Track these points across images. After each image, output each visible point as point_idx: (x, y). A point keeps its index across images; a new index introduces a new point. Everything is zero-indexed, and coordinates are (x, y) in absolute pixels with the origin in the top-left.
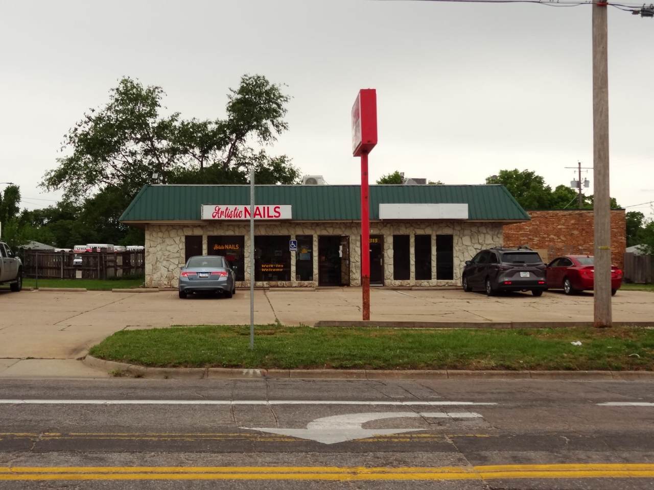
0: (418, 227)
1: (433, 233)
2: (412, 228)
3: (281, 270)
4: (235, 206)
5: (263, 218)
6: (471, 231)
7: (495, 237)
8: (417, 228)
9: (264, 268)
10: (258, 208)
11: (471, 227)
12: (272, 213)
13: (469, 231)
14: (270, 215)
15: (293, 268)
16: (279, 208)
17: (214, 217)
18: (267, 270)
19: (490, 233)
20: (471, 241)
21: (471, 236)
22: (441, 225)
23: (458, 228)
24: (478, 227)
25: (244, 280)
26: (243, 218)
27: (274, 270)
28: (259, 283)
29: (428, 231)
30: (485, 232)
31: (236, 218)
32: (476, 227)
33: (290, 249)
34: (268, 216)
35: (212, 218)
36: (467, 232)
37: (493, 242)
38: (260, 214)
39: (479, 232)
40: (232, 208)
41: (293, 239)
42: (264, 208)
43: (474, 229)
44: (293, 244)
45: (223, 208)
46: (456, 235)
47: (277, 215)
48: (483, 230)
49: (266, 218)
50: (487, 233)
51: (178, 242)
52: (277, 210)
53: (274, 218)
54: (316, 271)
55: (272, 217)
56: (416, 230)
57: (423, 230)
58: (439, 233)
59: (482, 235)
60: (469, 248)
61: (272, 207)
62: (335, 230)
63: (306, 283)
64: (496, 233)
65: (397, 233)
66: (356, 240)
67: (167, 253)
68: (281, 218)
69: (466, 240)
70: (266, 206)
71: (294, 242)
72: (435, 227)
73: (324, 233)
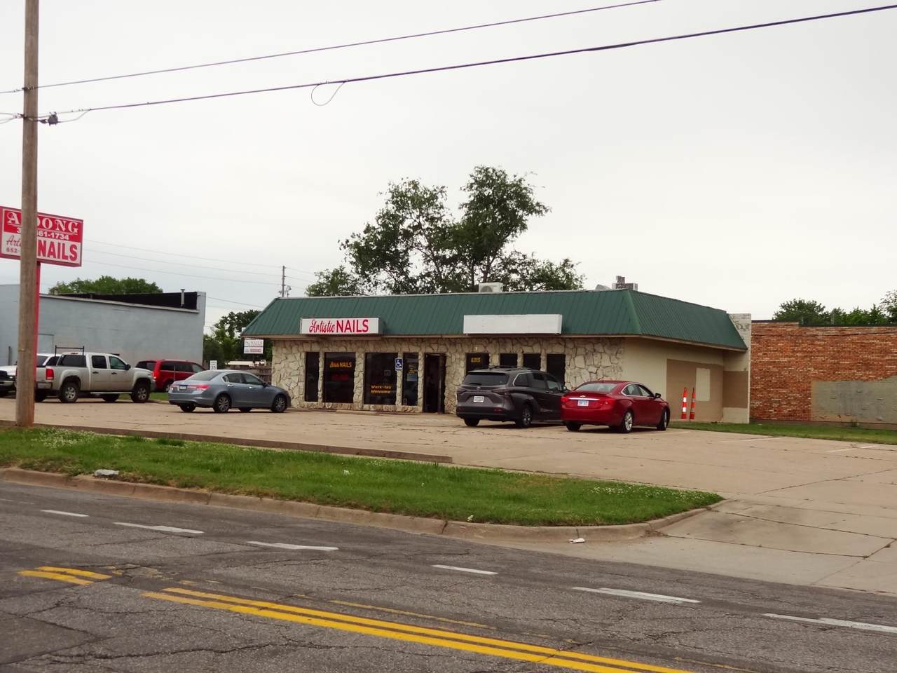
0: (526, 343)
1: (543, 351)
2: (519, 345)
3: (389, 392)
4: (328, 320)
5: (352, 333)
6: (586, 350)
7: (613, 357)
8: (525, 346)
9: (373, 389)
10: (348, 321)
11: (585, 344)
12: (361, 327)
13: (583, 350)
14: (359, 329)
15: (399, 391)
16: (367, 321)
17: (311, 331)
18: (376, 392)
19: (608, 352)
20: (585, 362)
21: (585, 356)
22: (551, 342)
23: (570, 345)
24: (594, 344)
25: (352, 402)
26: (335, 333)
27: (383, 392)
28: (366, 406)
29: (536, 349)
30: (601, 350)
31: (329, 333)
32: (591, 344)
33: (396, 368)
34: (358, 331)
35: (309, 333)
36: (581, 351)
37: (610, 364)
38: (350, 328)
39: (595, 351)
40: (326, 321)
41: (400, 357)
42: (354, 321)
43: (589, 347)
44: (398, 363)
45: (318, 321)
46: (568, 354)
47: (365, 329)
48: (599, 348)
49: (356, 333)
50: (605, 352)
51: (298, 358)
52: (366, 323)
53: (362, 333)
54: (420, 394)
55: (360, 331)
56: (524, 348)
57: (531, 348)
58: (549, 351)
59: (599, 355)
60: (582, 371)
61: (360, 320)
62: (440, 347)
63: (410, 408)
64: (615, 353)
65: (503, 351)
66: (460, 359)
67: (289, 371)
68: (369, 332)
69: (579, 361)
70: (356, 319)
71: (400, 361)
72: (545, 344)
73: (429, 350)
